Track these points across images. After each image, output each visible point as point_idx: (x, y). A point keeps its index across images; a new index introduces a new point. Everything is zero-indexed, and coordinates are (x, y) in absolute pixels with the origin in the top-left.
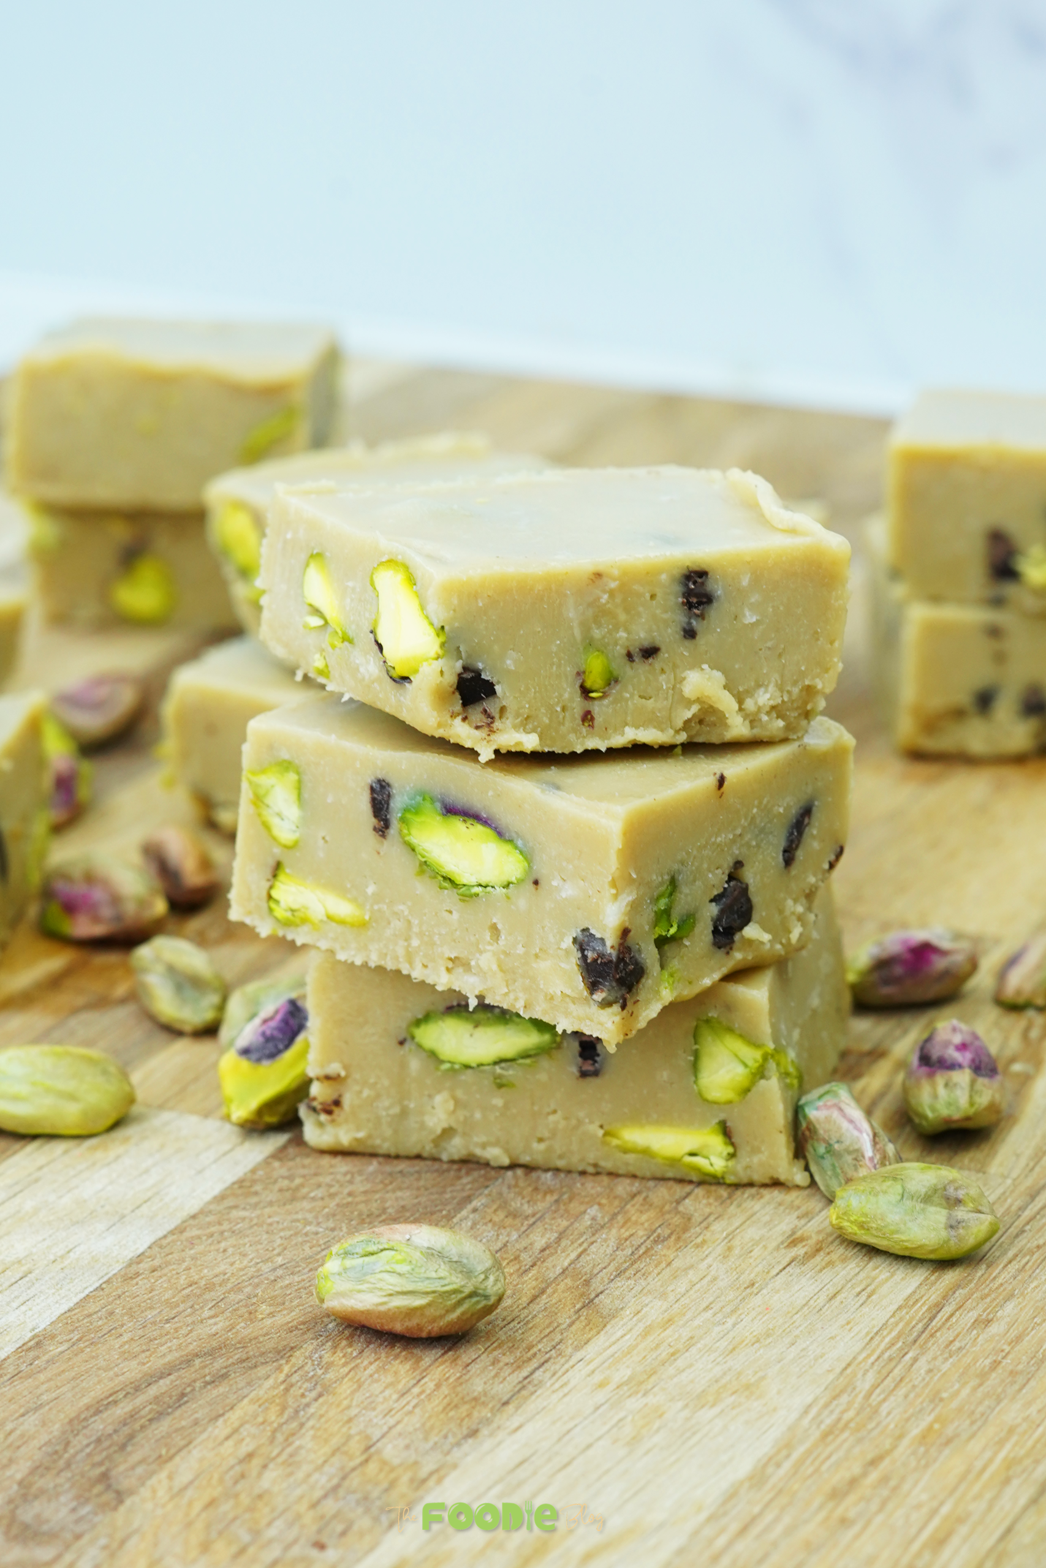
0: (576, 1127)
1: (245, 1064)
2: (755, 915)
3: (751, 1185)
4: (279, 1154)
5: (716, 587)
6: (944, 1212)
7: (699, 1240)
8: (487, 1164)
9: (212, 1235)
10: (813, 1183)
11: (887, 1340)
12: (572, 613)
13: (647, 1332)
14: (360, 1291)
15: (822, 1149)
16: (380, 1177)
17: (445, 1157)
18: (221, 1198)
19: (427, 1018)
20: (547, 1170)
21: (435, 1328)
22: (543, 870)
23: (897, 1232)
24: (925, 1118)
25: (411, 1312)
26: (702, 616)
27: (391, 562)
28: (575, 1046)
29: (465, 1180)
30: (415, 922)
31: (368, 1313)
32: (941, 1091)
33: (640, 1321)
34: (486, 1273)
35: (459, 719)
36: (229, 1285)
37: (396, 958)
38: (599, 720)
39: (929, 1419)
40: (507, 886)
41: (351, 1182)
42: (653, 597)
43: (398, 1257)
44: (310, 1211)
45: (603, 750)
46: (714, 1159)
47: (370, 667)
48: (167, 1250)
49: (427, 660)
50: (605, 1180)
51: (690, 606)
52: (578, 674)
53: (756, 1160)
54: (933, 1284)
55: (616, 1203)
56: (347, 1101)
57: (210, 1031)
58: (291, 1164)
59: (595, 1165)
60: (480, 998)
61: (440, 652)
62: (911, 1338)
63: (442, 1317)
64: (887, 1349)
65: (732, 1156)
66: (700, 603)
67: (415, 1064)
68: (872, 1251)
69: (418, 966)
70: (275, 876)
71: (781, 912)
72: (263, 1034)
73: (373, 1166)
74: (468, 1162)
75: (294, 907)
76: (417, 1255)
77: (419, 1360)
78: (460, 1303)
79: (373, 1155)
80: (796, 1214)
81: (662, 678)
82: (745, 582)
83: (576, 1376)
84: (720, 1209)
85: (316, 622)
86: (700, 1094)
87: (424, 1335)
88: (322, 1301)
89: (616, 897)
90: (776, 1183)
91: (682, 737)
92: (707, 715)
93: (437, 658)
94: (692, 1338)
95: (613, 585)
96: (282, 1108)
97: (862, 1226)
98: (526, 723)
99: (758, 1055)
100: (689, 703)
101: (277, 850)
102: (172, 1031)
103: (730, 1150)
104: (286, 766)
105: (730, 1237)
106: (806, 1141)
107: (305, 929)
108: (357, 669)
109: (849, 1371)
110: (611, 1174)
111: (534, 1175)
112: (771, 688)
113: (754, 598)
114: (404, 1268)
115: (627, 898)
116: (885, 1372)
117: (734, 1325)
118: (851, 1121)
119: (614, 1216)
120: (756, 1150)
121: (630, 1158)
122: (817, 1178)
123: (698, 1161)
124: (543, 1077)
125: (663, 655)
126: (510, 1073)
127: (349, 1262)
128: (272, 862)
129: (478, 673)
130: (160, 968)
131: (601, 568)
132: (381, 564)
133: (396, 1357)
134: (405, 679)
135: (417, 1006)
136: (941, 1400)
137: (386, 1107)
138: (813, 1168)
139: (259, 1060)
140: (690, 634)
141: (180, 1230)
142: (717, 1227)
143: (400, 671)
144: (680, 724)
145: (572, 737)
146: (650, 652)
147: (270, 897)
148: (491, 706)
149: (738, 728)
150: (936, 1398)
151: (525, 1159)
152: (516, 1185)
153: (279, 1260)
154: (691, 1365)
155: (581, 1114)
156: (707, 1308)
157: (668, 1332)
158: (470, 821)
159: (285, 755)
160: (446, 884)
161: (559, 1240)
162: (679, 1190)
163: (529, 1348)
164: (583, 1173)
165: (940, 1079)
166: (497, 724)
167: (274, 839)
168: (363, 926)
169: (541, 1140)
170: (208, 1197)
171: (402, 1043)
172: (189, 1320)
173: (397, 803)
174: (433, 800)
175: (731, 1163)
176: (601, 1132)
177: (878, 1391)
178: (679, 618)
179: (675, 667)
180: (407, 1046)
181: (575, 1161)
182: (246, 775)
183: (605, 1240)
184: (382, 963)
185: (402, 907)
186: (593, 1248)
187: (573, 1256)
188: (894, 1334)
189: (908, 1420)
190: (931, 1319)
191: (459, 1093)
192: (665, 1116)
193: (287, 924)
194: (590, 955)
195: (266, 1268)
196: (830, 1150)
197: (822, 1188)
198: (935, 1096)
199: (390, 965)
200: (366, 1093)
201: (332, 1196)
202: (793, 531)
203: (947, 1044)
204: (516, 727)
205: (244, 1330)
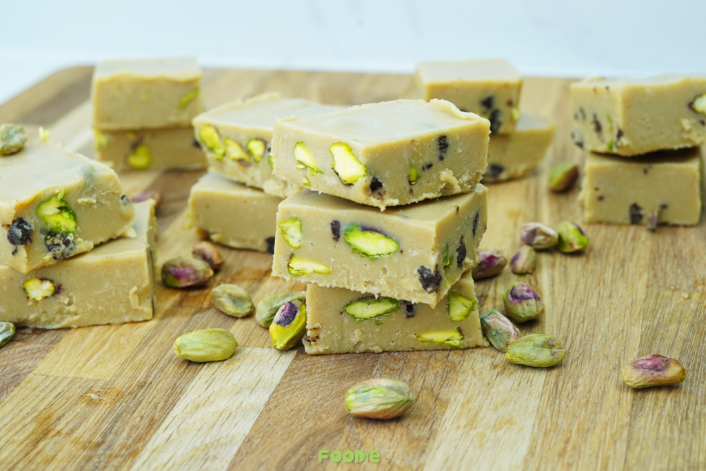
0: (406, 336)
1: (280, 327)
2: (467, 254)
3: (469, 348)
4: (296, 358)
5: (449, 141)
6: (549, 350)
7: (462, 370)
8: (374, 352)
9: (289, 391)
10: (491, 345)
11: (546, 397)
12: (405, 155)
13: (463, 406)
14: (366, 405)
15: (494, 333)
16: (338, 362)
17: (357, 352)
18: (285, 377)
19: (351, 303)
20: (395, 352)
21: (394, 415)
22: (404, 247)
23: (535, 359)
24: (521, 317)
25: (386, 411)
26: (445, 152)
27: (339, 143)
28: (405, 307)
29: (368, 359)
30: (351, 270)
31: (370, 413)
32: (525, 307)
33: (458, 402)
34: (409, 392)
35: (372, 197)
36: (306, 409)
37: (344, 283)
38: (415, 191)
39: (577, 423)
40: (389, 254)
41: (328, 365)
42: (430, 147)
43: (378, 391)
44: (320, 377)
45: (417, 202)
46: (455, 341)
47: (334, 181)
48: (276, 399)
49: (360, 177)
50: (417, 353)
51: (441, 148)
52: (408, 176)
53: (471, 339)
54: (550, 375)
55: (426, 361)
56: (321, 336)
57: (249, 316)
58: (303, 361)
59: (413, 348)
60: (379, 294)
61: (365, 173)
62: (554, 396)
63: (396, 411)
64: (548, 401)
65: (462, 339)
66: (444, 147)
67: (346, 320)
68: (524, 367)
69: (353, 285)
70: (291, 259)
71: (473, 252)
72: (284, 315)
73: (333, 358)
74: (366, 353)
75: (299, 269)
76: (385, 390)
77: (389, 428)
78: (403, 405)
79: (331, 354)
80: (490, 357)
81: (434, 175)
82: (458, 139)
83: (448, 425)
84: (462, 358)
85: (301, 167)
86: (451, 318)
87: (390, 418)
88: (350, 410)
89: (433, 254)
90: (478, 347)
91: (440, 195)
92: (449, 186)
93: (364, 176)
94: (479, 406)
95: (418, 144)
96: (294, 341)
97: (521, 358)
98: (393, 196)
99: (471, 303)
100: (442, 182)
101: (292, 250)
102: (234, 318)
103: (462, 337)
104: (295, 219)
105: (472, 368)
106: (487, 330)
107: (305, 276)
108: (326, 182)
109: (540, 410)
110: (418, 350)
111: (392, 354)
112: (467, 174)
113: (461, 144)
114: (382, 395)
115: (437, 254)
116: (552, 409)
117: (492, 399)
118: (504, 322)
119: (428, 366)
120: (471, 336)
121: (425, 344)
122: (493, 343)
123: (450, 342)
124: (393, 319)
125: (434, 167)
126: (382, 319)
127: (358, 395)
128: (289, 254)
129: (377, 180)
130: (226, 295)
131: (414, 138)
132: (334, 144)
133: (381, 427)
134: (350, 185)
135: (347, 299)
136: (577, 416)
137: (336, 337)
138: (491, 340)
139: (284, 325)
140: (441, 158)
141: (276, 391)
142: (465, 364)
143: (348, 182)
144: (439, 190)
145: (407, 199)
146: (430, 166)
147: (288, 266)
148: (380, 190)
149: (458, 189)
150: (574, 416)
151: (387, 349)
152: (387, 359)
153: (319, 397)
154: (485, 416)
155: (408, 331)
156: (479, 395)
157: (470, 405)
158: (373, 232)
159: (294, 215)
160: (364, 255)
161: (413, 376)
162: (446, 353)
163: (426, 417)
164: (408, 351)
165: (524, 303)
166: (384, 197)
167: (290, 246)
168: (329, 273)
169: (393, 342)
170: (280, 377)
171: (341, 313)
172: (299, 423)
173: (343, 228)
174: (357, 226)
175: (462, 342)
176: (415, 336)
177: (554, 416)
178: (437, 153)
179: (437, 170)
180: (343, 314)
181: (406, 348)
182: (278, 223)
183: (430, 375)
184: (338, 286)
185: (346, 265)
186: (427, 378)
187: (422, 382)
188: (547, 395)
189: (570, 425)
190: (557, 388)
191: (363, 329)
192: (439, 328)
193: (296, 276)
194: (425, 275)
195: (316, 400)
196: (497, 332)
197: (496, 346)
198: (524, 310)
199: (341, 286)
200: (329, 332)
201: (325, 371)
202: (468, 119)
203: (522, 291)
204: (390, 197)
205: (321, 425)
